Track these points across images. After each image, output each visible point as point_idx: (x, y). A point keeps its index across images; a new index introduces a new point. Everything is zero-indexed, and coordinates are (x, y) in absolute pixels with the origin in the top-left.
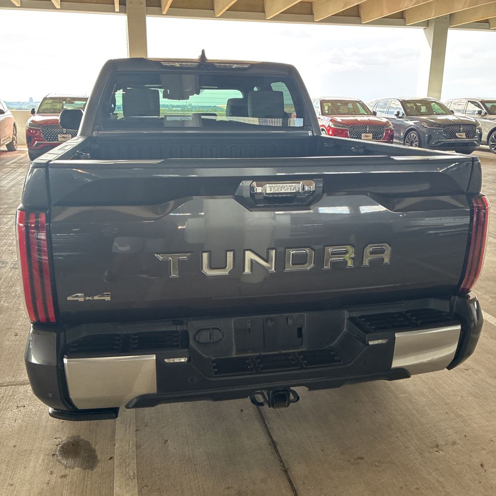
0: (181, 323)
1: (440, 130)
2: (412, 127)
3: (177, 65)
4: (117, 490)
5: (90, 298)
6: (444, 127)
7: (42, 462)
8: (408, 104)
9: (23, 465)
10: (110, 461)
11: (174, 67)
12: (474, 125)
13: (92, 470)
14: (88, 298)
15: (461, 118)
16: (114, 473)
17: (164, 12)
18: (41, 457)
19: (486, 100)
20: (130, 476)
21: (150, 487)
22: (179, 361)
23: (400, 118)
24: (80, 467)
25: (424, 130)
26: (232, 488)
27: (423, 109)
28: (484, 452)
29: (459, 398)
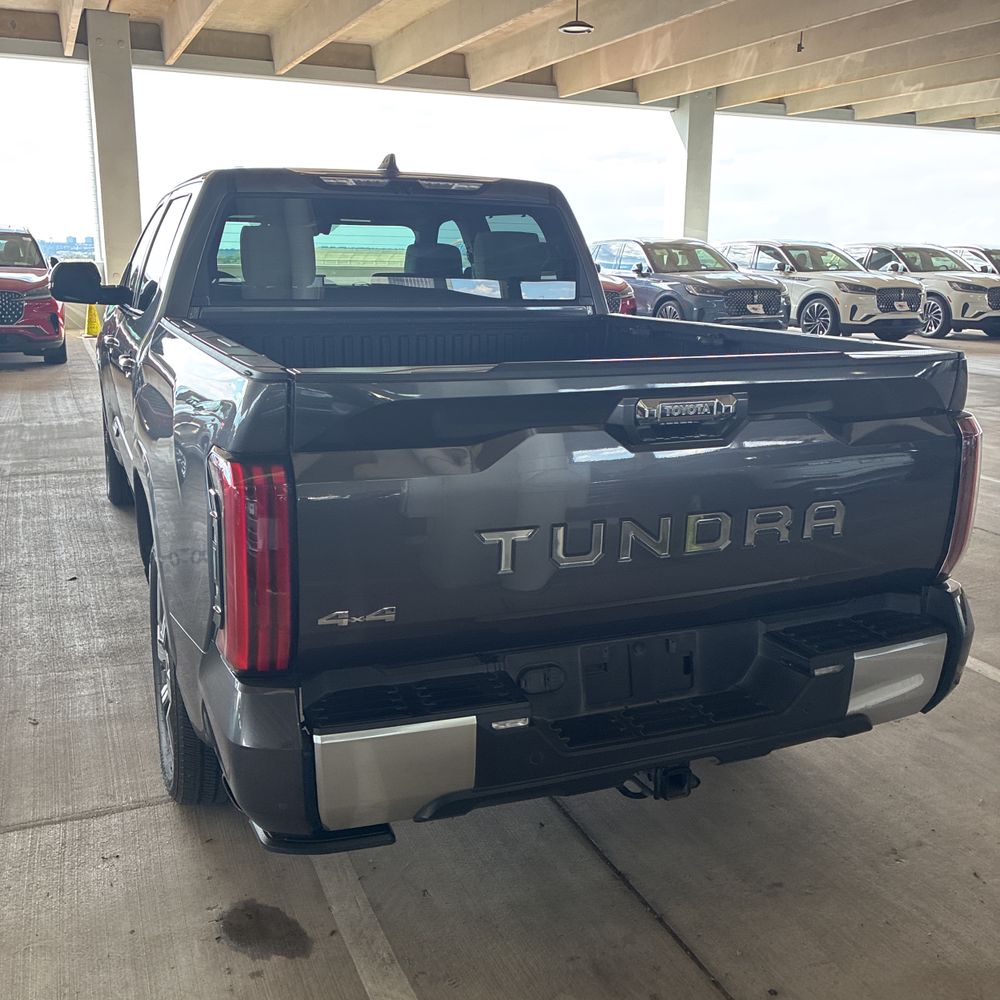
0: (494, 660)
1: (721, 298)
2: (667, 294)
3: (351, 182)
4: (369, 986)
5: (360, 619)
6: (726, 293)
7: (202, 953)
8: (656, 251)
9: (166, 963)
10: (334, 938)
11: (345, 187)
12: (776, 291)
13: (308, 957)
14: (356, 619)
15: (755, 278)
16: (350, 957)
17: (171, 62)
18: (196, 946)
19: (790, 244)
20: (383, 959)
21: (428, 973)
22: (513, 726)
23: (643, 276)
24: (282, 955)
25: (690, 299)
26: (579, 958)
27: (682, 261)
28: (971, 853)
29: (902, 769)
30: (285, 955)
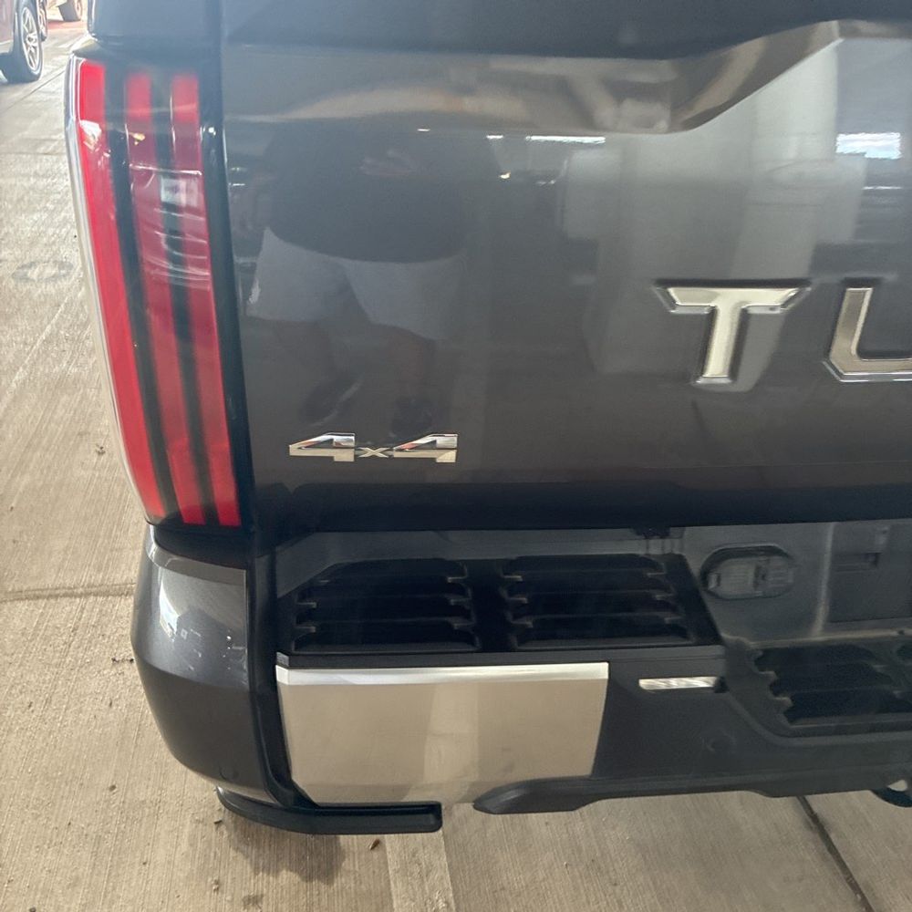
0: (663, 533)
5: (379, 453)
7: (191, 845)
9: (138, 854)
10: (375, 854)
14: (369, 452)
16: (390, 897)
18: (186, 830)
24: (296, 872)
30: (300, 874)
